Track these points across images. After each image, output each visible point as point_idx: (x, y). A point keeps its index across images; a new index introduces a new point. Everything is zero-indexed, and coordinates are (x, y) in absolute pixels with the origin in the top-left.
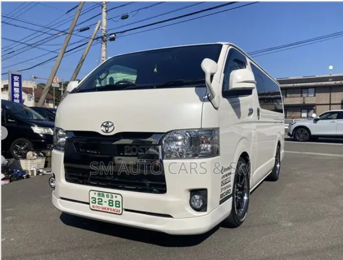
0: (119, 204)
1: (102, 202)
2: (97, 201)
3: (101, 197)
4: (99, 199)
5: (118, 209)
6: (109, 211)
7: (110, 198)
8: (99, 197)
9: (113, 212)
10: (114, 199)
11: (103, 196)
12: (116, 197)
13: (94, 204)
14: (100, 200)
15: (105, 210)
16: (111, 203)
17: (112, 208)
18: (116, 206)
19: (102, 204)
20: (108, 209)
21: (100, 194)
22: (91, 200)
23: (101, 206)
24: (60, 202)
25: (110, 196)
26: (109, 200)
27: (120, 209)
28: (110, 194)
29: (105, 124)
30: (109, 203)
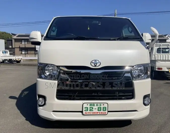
0: (106, 109)
1: (93, 109)
2: (89, 109)
3: (92, 107)
4: (90, 108)
5: (105, 112)
6: (98, 114)
7: (99, 106)
8: (90, 107)
9: (101, 114)
10: (102, 106)
11: (94, 105)
12: (103, 105)
13: (86, 112)
14: (92, 108)
15: (95, 114)
16: (99, 109)
17: (100, 112)
18: (103, 110)
19: (93, 111)
20: (97, 113)
21: (91, 104)
22: (84, 109)
23: (92, 112)
24: (53, 114)
25: (99, 105)
26: (98, 108)
27: (107, 111)
28: (99, 104)
29: (93, 61)
30: (98, 109)
